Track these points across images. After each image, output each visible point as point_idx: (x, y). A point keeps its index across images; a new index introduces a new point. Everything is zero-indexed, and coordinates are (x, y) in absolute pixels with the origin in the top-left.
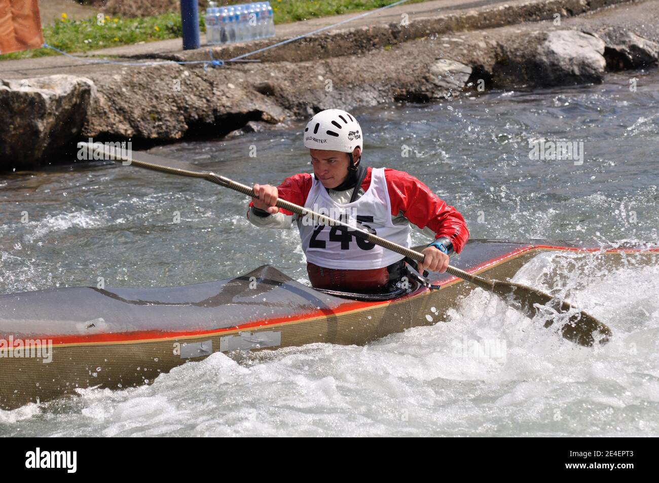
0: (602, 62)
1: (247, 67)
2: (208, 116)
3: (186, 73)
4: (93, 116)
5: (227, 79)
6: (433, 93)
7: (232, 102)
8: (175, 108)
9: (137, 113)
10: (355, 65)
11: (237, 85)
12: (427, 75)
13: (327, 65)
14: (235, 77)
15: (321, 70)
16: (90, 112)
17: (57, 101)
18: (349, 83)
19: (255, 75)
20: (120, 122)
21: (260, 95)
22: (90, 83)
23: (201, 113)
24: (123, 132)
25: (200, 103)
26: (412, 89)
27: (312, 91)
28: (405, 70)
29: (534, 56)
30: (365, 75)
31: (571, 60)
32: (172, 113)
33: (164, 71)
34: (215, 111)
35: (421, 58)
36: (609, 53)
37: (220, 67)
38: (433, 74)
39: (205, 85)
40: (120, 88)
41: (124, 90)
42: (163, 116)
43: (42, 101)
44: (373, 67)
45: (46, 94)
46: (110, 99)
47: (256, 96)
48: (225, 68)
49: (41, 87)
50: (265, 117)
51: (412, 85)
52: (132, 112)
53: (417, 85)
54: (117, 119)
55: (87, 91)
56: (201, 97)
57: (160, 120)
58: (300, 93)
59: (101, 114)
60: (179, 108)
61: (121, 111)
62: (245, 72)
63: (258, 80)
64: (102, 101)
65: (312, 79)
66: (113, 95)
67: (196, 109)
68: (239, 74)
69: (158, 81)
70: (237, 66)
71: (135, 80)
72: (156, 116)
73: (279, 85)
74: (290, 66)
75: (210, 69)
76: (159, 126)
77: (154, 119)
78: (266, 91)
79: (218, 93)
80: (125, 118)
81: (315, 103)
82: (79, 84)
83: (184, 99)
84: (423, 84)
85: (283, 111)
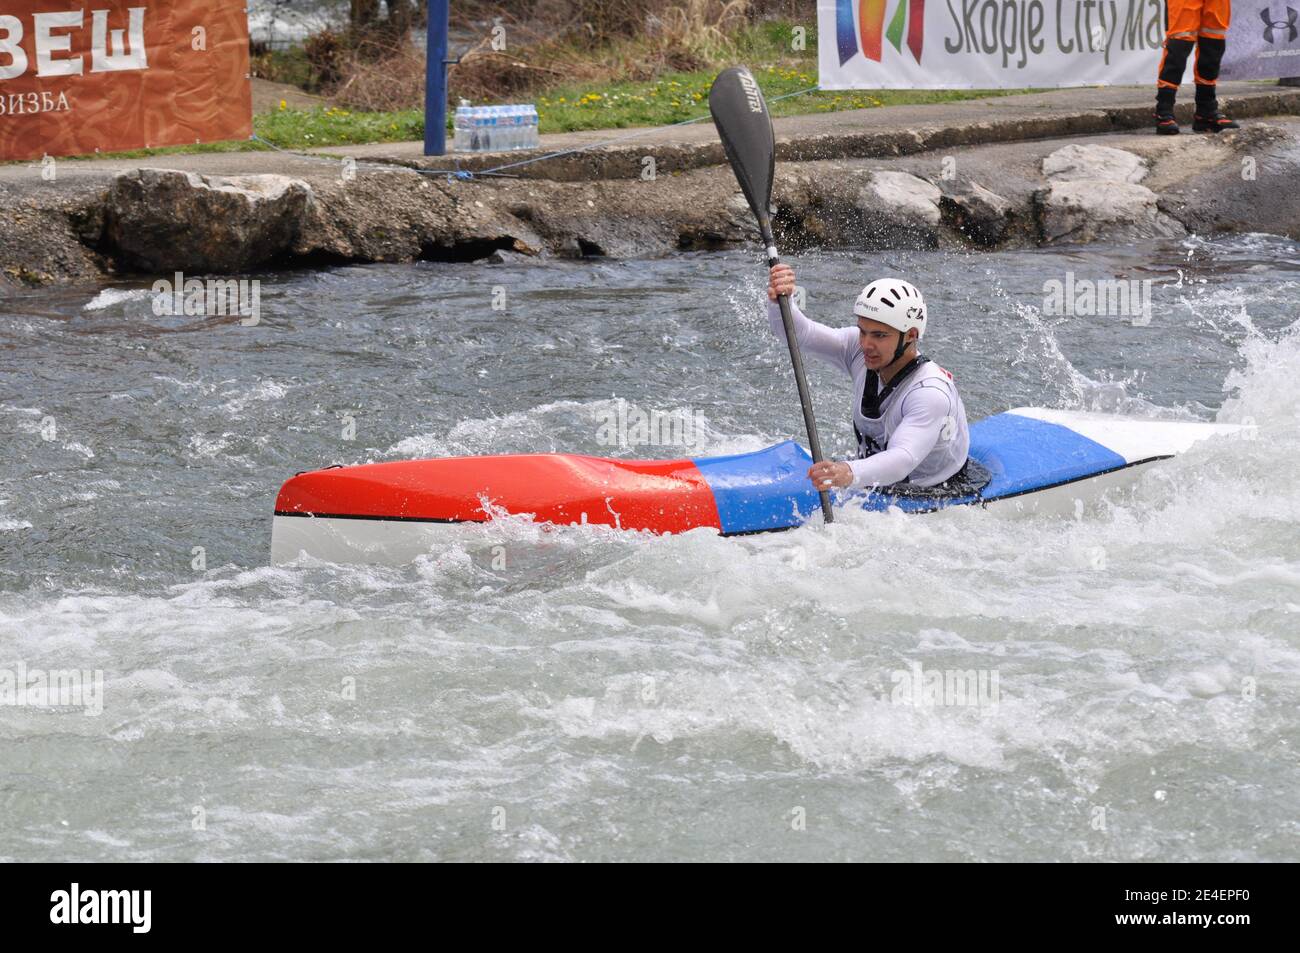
0: (937, 215)
1: (501, 182)
2: (448, 239)
3: (425, 184)
4: (306, 227)
5: (475, 196)
6: (727, 233)
7: (479, 224)
8: (407, 226)
9: (360, 229)
10: (634, 191)
11: (486, 204)
12: (722, 211)
13: (599, 188)
14: (485, 193)
15: (591, 193)
16: (303, 222)
17: (264, 206)
18: (624, 213)
19: (509, 192)
20: (339, 237)
21: (513, 218)
22: (307, 187)
23: (439, 234)
24: (341, 250)
25: (438, 222)
26: (703, 227)
27: (578, 218)
28: (696, 203)
29: (855, 200)
30: (646, 205)
31: (899, 208)
32: (403, 232)
33: (398, 180)
34: (457, 233)
35: (716, 189)
36: (945, 204)
37: (467, 180)
38: (730, 210)
39: (449, 200)
40: (343, 197)
41: (347, 198)
42: (392, 234)
43: (246, 205)
44: (656, 195)
45: (252, 197)
46: (328, 209)
47: (509, 219)
48: (473, 182)
49: (247, 188)
50: (517, 245)
51: (702, 222)
52: (354, 227)
53: (710, 221)
54: (336, 234)
55: (303, 197)
56: (441, 215)
57: (389, 239)
58: (563, 219)
59: (315, 225)
60: (413, 227)
61: (342, 225)
62: (498, 188)
63: (513, 200)
64: (320, 210)
65: (581, 205)
66: (334, 204)
67: (435, 229)
68: (491, 190)
69: (390, 191)
70: (488, 181)
71: (362, 188)
72: (384, 234)
73: (538, 208)
74: (554, 185)
75: (454, 182)
76: (387, 246)
77: (381, 238)
78: (524, 215)
79: (463, 212)
80: (345, 232)
81: (582, 233)
82: (293, 188)
83: (420, 216)
84: (715, 221)
85: (541, 241)
